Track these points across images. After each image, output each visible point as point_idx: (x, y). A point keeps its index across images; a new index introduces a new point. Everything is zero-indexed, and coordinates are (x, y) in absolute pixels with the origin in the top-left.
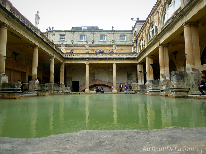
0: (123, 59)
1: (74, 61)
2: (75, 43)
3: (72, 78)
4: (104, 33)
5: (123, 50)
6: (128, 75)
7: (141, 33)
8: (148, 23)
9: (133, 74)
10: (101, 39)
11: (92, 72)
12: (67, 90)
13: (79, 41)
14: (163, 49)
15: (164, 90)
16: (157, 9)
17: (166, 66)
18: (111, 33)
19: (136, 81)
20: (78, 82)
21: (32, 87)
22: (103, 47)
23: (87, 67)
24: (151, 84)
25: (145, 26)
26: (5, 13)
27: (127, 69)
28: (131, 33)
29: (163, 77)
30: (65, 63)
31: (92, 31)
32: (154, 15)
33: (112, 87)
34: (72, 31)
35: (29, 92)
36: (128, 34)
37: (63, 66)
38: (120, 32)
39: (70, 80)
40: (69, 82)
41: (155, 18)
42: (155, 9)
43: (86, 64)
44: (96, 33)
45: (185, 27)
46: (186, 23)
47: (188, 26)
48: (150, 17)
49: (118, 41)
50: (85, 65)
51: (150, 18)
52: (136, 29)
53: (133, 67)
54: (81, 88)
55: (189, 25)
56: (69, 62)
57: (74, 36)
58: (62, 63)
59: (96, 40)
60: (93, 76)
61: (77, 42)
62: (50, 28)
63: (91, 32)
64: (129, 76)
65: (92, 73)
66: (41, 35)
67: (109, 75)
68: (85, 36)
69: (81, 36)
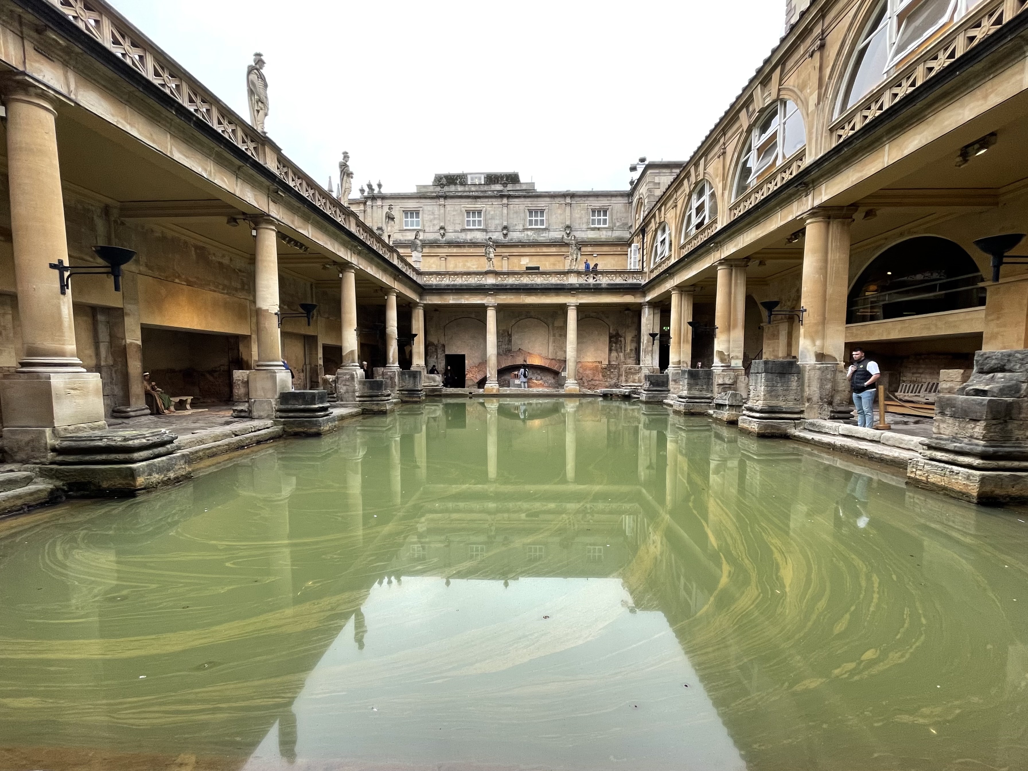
0: (597, 290)
1: (451, 297)
2: (451, 236)
3: (444, 346)
4: (542, 203)
5: (599, 257)
6: (610, 337)
7: (660, 209)
8: (686, 180)
9: (625, 333)
10: (531, 222)
11: (505, 328)
12: (432, 384)
13: (463, 230)
14: (731, 274)
15: (726, 405)
16: (722, 141)
17: (735, 326)
18: (562, 201)
19: (633, 355)
20: (463, 357)
21: (345, 388)
22: (538, 250)
23: (491, 316)
24: (686, 381)
25: (676, 190)
26: (267, 182)
27: (608, 317)
28: (625, 200)
29: (722, 360)
30: (425, 302)
31: (502, 196)
32: (710, 157)
33: (563, 374)
34: (441, 197)
35: (338, 401)
36: (618, 205)
37: (418, 313)
38: (591, 199)
39: (439, 351)
40: (437, 358)
41: (710, 170)
42: (715, 139)
43: (488, 306)
44: (516, 201)
45: (808, 224)
46: (815, 210)
47: (819, 219)
48: (695, 159)
49: (584, 227)
50: (483, 308)
51: (697, 165)
52: (643, 190)
53: (627, 312)
54: (471, 376)
55: (822, 216)
56: (435, 300)
57: (447, 211)
58: (416, 304)
59: (516, 225)
60: (507, 339)
61: (456, 232)
62: (370, 186)
63: (499, 200)
64: (612, 339)
65: (504, 331)
66: (358, 228)
67: (554, 335)
68: (480, 212)
69: (468, 212)
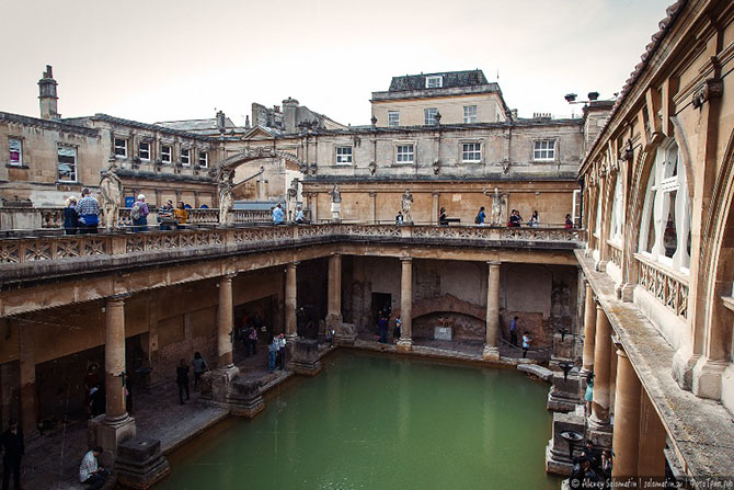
0: (523, 248)
1: (366, 249)
2: (382, 171)
4: (475, 136)
5: (542, 195)
6: (554, 287)
10: (465, 157)
12: (346, 336)
13: (393, 166)
18: (500, 133)
20: (389, 296)
22: (472, 186)
23: (406, 268)
28: (574, 130)
30: (342, 253)
31: (434, 131)
34: (372, 132)
36: (567, 135)
37: (335, 264)
38: (534, 129)
39: (366, 289)
40: (362, 296)
43: (402, 260)
44: (449, 135)
49: (525, 162)
57: (378, 147)
58: (331, 256)
59: (449, 160)
61: (386, 167)
63: (431, 134)
64: (557, 290)
68: (411, 147)
69: (400, 148)
